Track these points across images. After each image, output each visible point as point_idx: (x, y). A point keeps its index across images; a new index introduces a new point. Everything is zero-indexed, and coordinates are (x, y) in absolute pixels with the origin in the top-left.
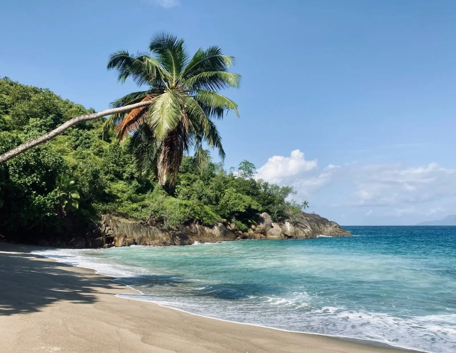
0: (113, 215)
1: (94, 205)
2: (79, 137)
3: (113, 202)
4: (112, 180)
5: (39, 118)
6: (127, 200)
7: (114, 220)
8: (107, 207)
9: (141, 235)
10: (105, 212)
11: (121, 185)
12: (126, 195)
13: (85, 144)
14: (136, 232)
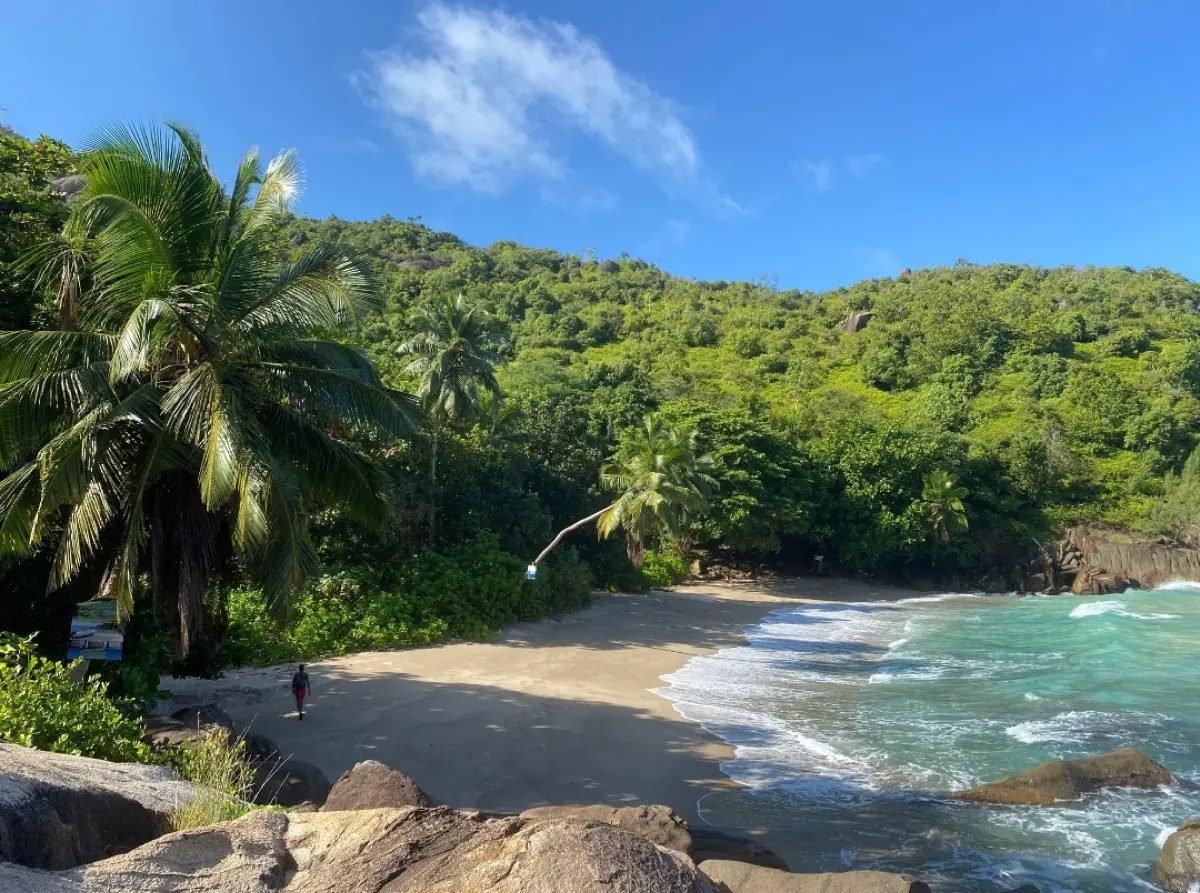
0: (1094, 527)
1: (1047, 510)
2: (1039, 371)
3: (1090, 501)
4: (1099, 453)
5: (960, 354)
6: (1134, 494)
7: (1094, 540)
8: (1074, 513)
9: (1152, 567)
10: (1073, 523)
11: (1123, 461)
12: (1131, 484)
13: (1054, 383)
14: (1140, 561)
